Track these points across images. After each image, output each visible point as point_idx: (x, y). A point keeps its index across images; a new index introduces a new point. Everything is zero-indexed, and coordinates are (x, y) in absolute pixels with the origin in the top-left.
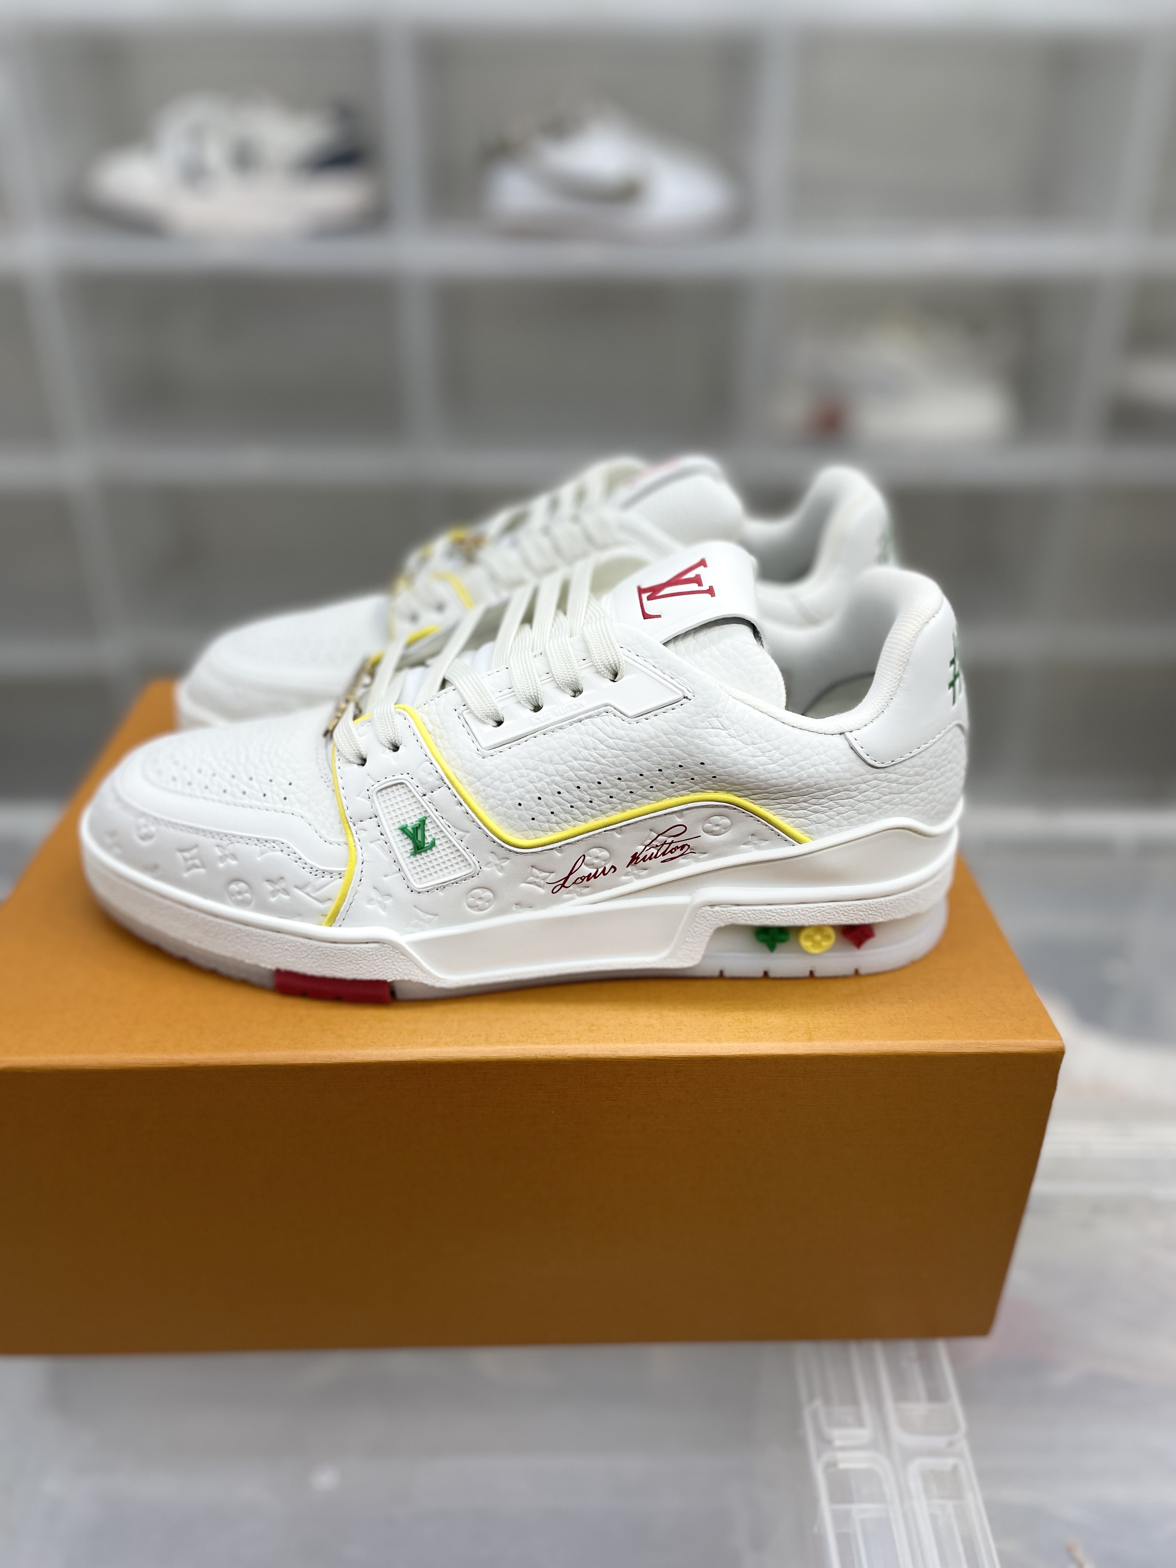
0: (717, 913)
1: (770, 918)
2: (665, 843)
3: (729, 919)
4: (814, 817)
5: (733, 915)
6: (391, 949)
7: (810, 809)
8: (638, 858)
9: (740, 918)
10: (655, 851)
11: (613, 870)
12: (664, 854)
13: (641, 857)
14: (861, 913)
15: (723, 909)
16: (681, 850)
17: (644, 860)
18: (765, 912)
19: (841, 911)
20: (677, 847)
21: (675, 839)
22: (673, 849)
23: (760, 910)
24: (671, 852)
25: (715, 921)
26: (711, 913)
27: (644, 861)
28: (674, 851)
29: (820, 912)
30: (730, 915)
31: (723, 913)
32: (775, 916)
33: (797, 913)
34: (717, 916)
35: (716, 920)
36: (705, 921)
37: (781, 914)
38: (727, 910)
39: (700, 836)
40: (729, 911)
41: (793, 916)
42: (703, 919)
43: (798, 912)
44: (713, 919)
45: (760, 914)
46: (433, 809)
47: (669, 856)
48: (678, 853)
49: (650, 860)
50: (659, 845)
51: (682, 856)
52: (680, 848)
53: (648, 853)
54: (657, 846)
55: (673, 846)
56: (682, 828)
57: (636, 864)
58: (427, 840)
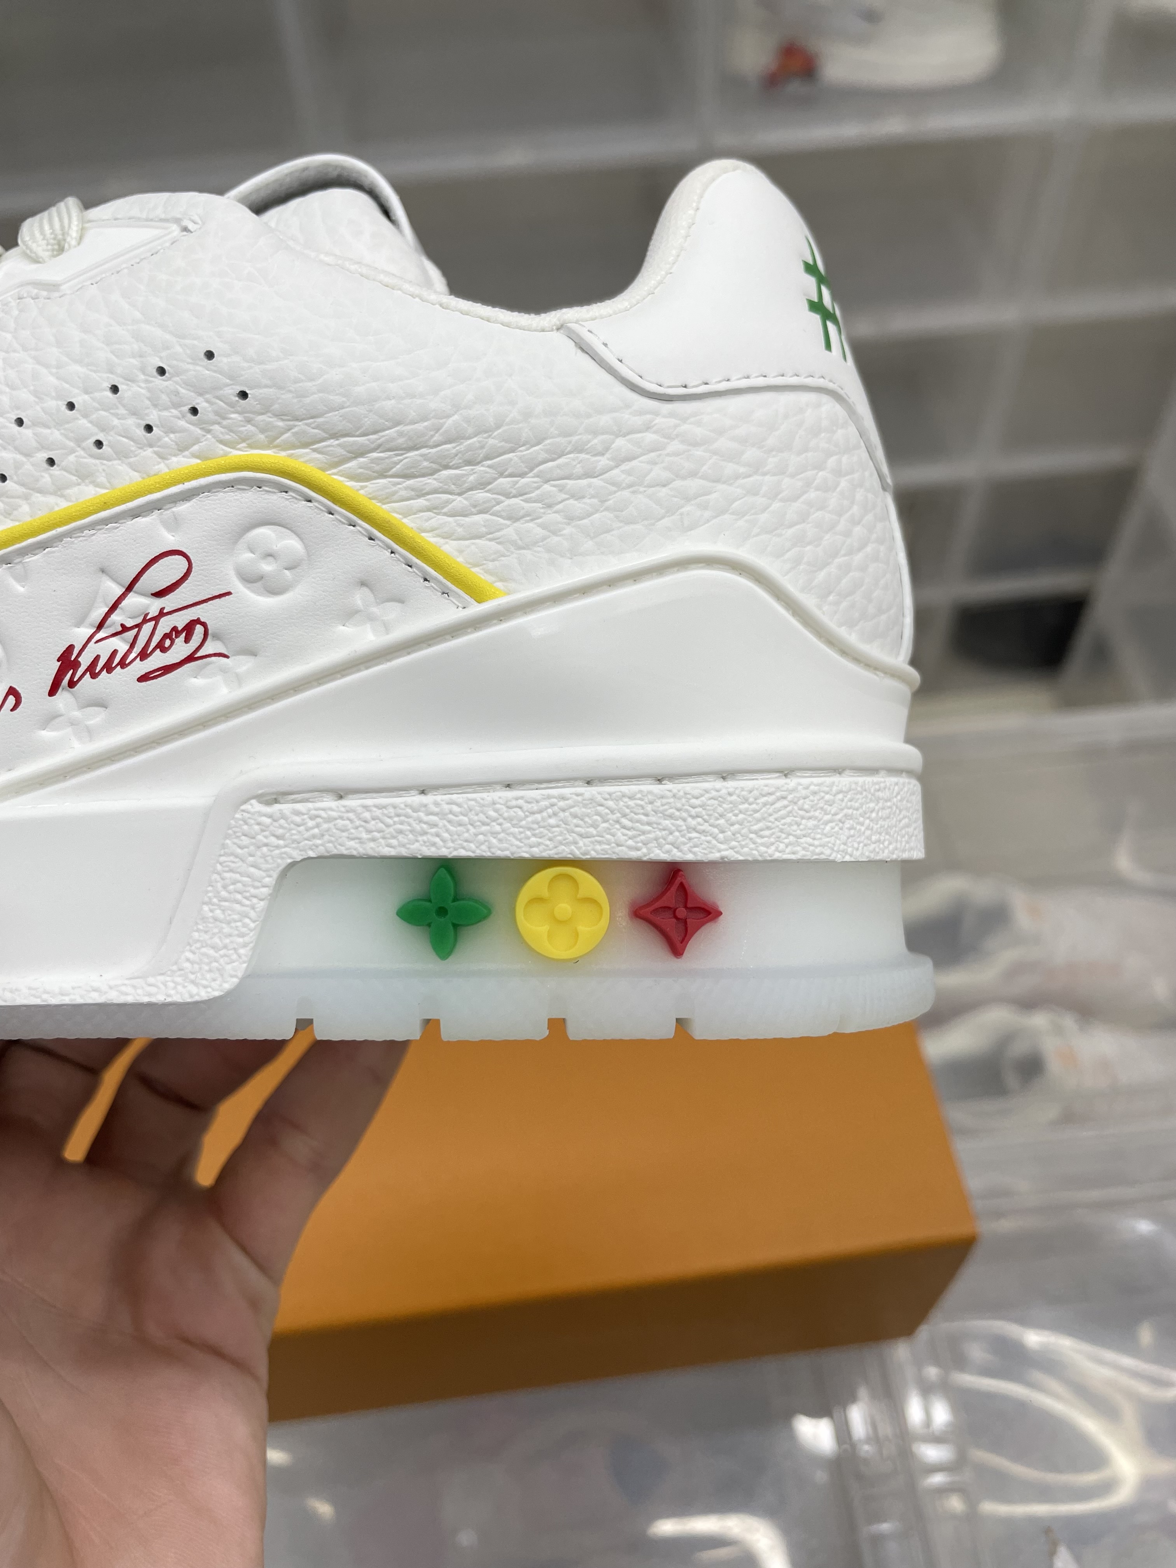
0: (282, 822)
1: (425, 833)
2: (145, 621)
3: (314, 837)
4: (510, 531)
5: (325, 826)
7: (497, 508)
8: (76, 665)
9: (345, 834)
10: (120, 645)
11: (11, 700)
12: (144, 655)
13: (85, 661)
14: (667, 823)
15: (299, 806)
16: (187, 640)
17: (92, 671)
18: (409, 811)
19: (612, 812)
20: (175, 629)
21: (169, 602)
22: (166, 636)
23: (395, 807)
24: (161, 646)
25: (278, 847)
26: (267, 821)
27: (94, 676)
28: (168, 643)
29: (555, 814)
30: (318, 826)
31: (298, 819)
32: (435, 825)
33: (492, 813)
34: (281, 831)
35: (281, 842)
36: (252, 848)
37: (451, 816)
38: (309, 810)
39: (229, 593)
40: (313, 812)
41: (484, 824)
42: (245, 841)
43: (496, 811)
44: (273, 840)
45: (396, 819)
47: (158, 660)
48: (180, 649)
49: (109, 672)
50: (129, 624)
51: (190, 658)
52: (184, 634)
53: (103, 650)
54: (125, 629)
55: (165, 625)
56: (177, 565)
57: (72, 684)
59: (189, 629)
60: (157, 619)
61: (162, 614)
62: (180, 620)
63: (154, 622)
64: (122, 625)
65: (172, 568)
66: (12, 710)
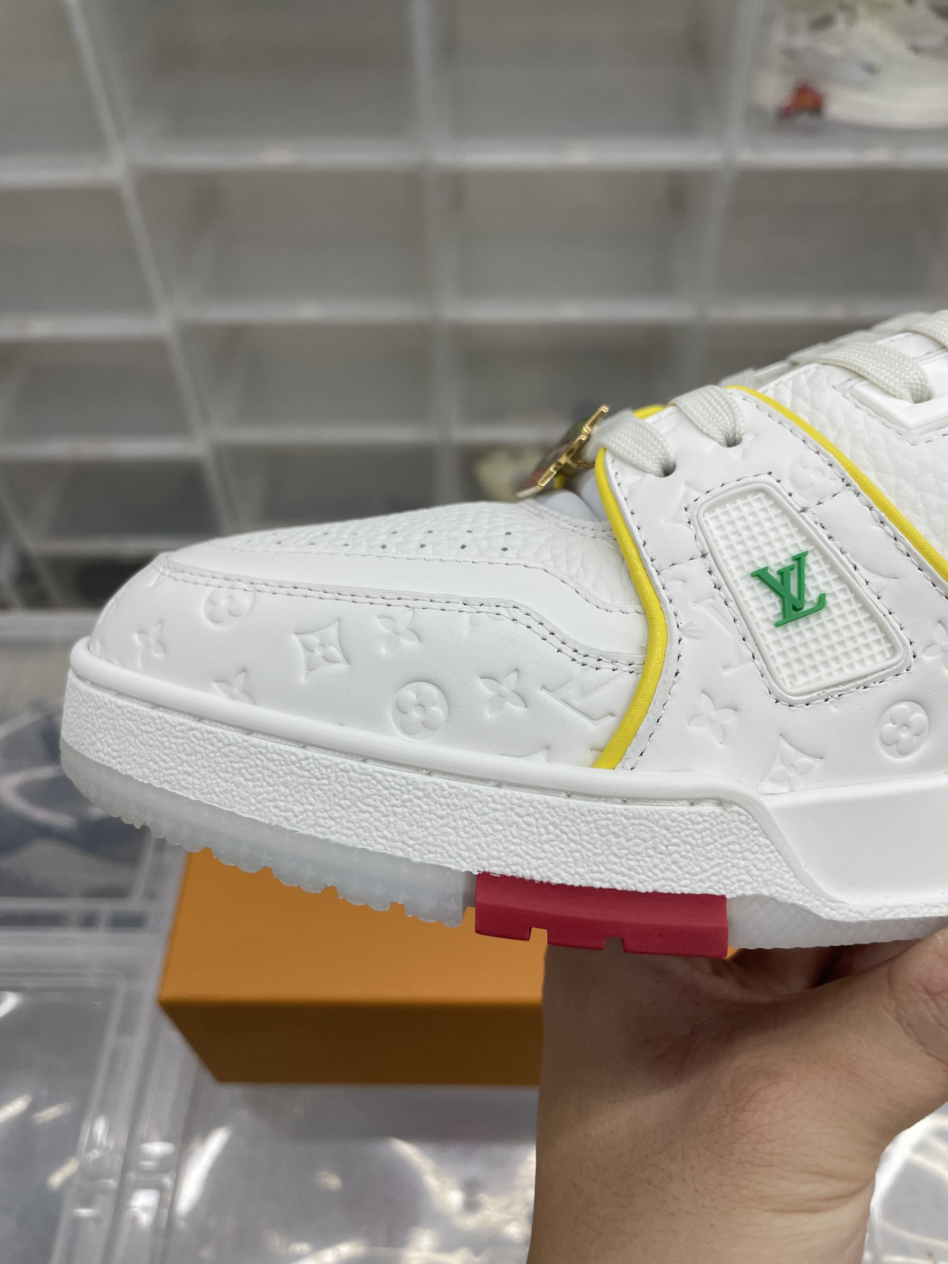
6: (743, 818)
46: (823, 534)
58: (809, 596)
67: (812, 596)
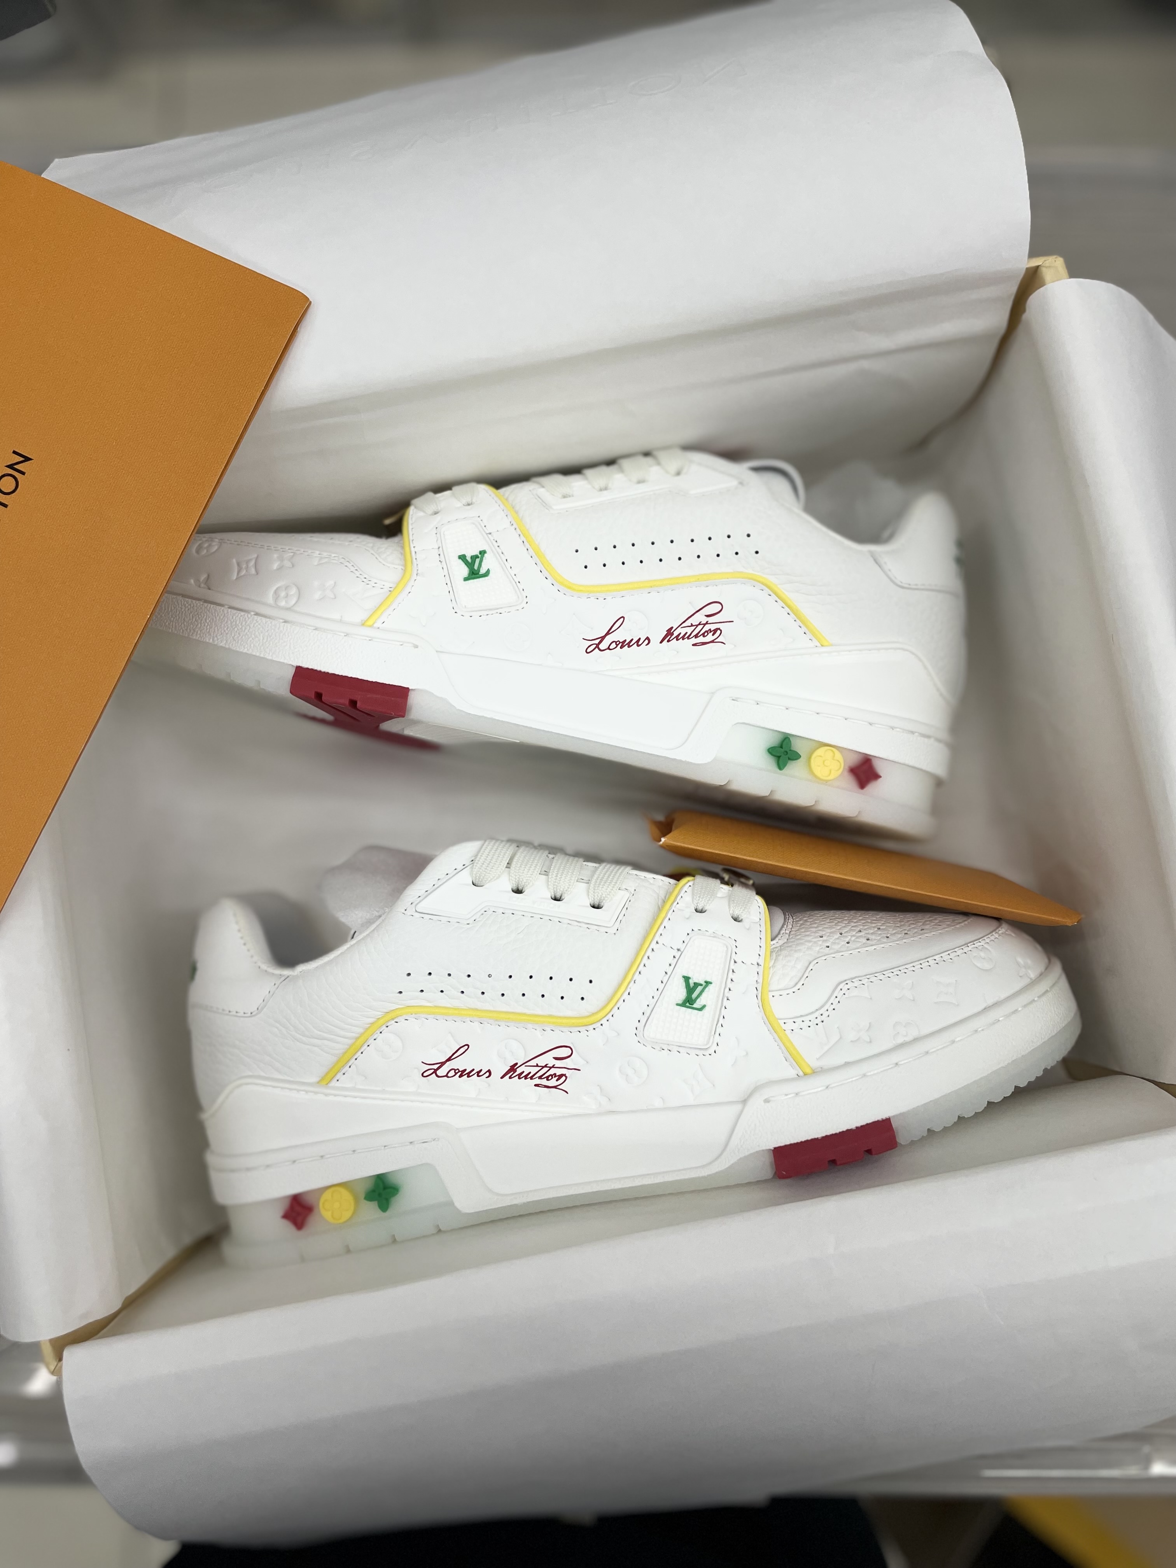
0: (737, 708)
2: (700, 624)
5: (751, 713)
8: (672, 634)
10: (689, 630)
11: (647, 641)
12: (696, 636)
13: (676, 634)
16: (713, 635)
17: (677, 638)
20: (710, 630)
21: (710, 620)
22: (706, 631)
24: (703, 635)
27: (677, 640)
28: (706, 634)
35: (735, 715)
39: (733, 621)
40: (748, 708)
44: (732, 713)
46: (496, 545)
47: (701, 639)
48: (710, 637)
49: (683, 639)
50: (694, 624)
51: (713, 642)
52: (713, 632)
53: (682, 631)
54: (692, 625)
55: (707, 628)
56: (719, 607)
57: (668, 641)
58: (483, 570)
59: (715, 631)
60: (705, 625)
61: (707, 623)
62: (713, 627)
63: (703, 626)
64: (691, 624)
65: (715, 608)
66: (646, 645)
67: (483, 571)
